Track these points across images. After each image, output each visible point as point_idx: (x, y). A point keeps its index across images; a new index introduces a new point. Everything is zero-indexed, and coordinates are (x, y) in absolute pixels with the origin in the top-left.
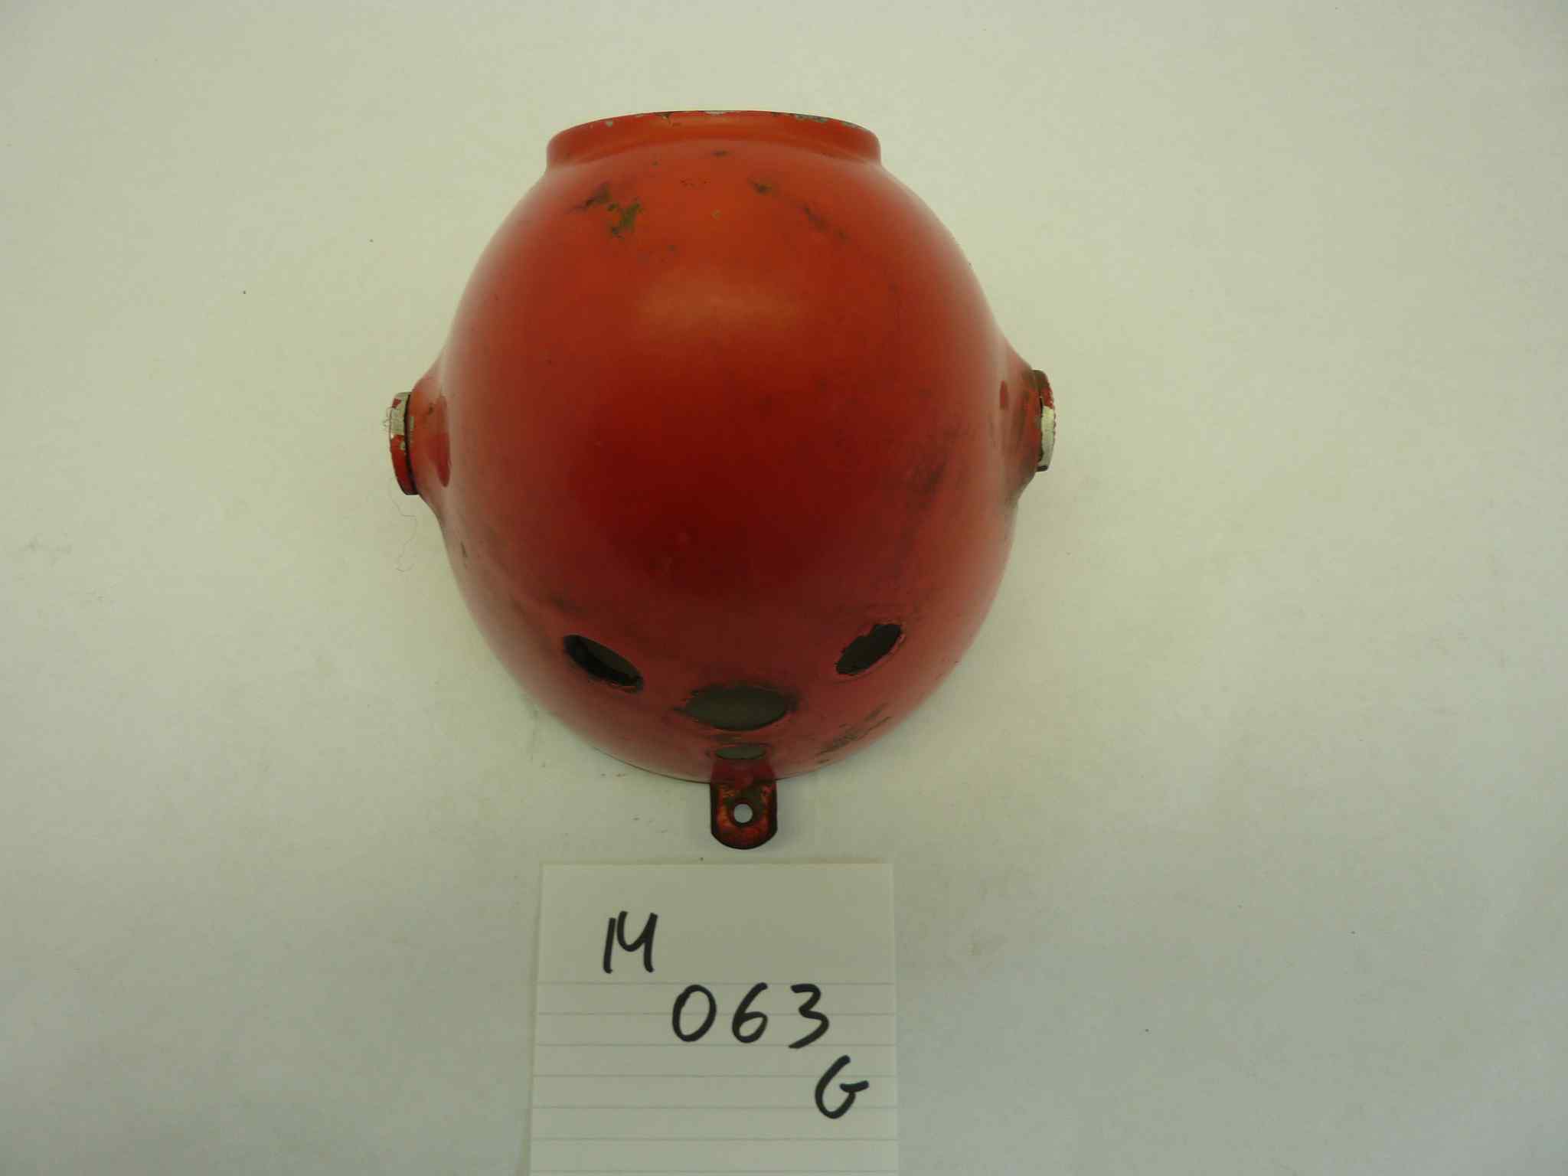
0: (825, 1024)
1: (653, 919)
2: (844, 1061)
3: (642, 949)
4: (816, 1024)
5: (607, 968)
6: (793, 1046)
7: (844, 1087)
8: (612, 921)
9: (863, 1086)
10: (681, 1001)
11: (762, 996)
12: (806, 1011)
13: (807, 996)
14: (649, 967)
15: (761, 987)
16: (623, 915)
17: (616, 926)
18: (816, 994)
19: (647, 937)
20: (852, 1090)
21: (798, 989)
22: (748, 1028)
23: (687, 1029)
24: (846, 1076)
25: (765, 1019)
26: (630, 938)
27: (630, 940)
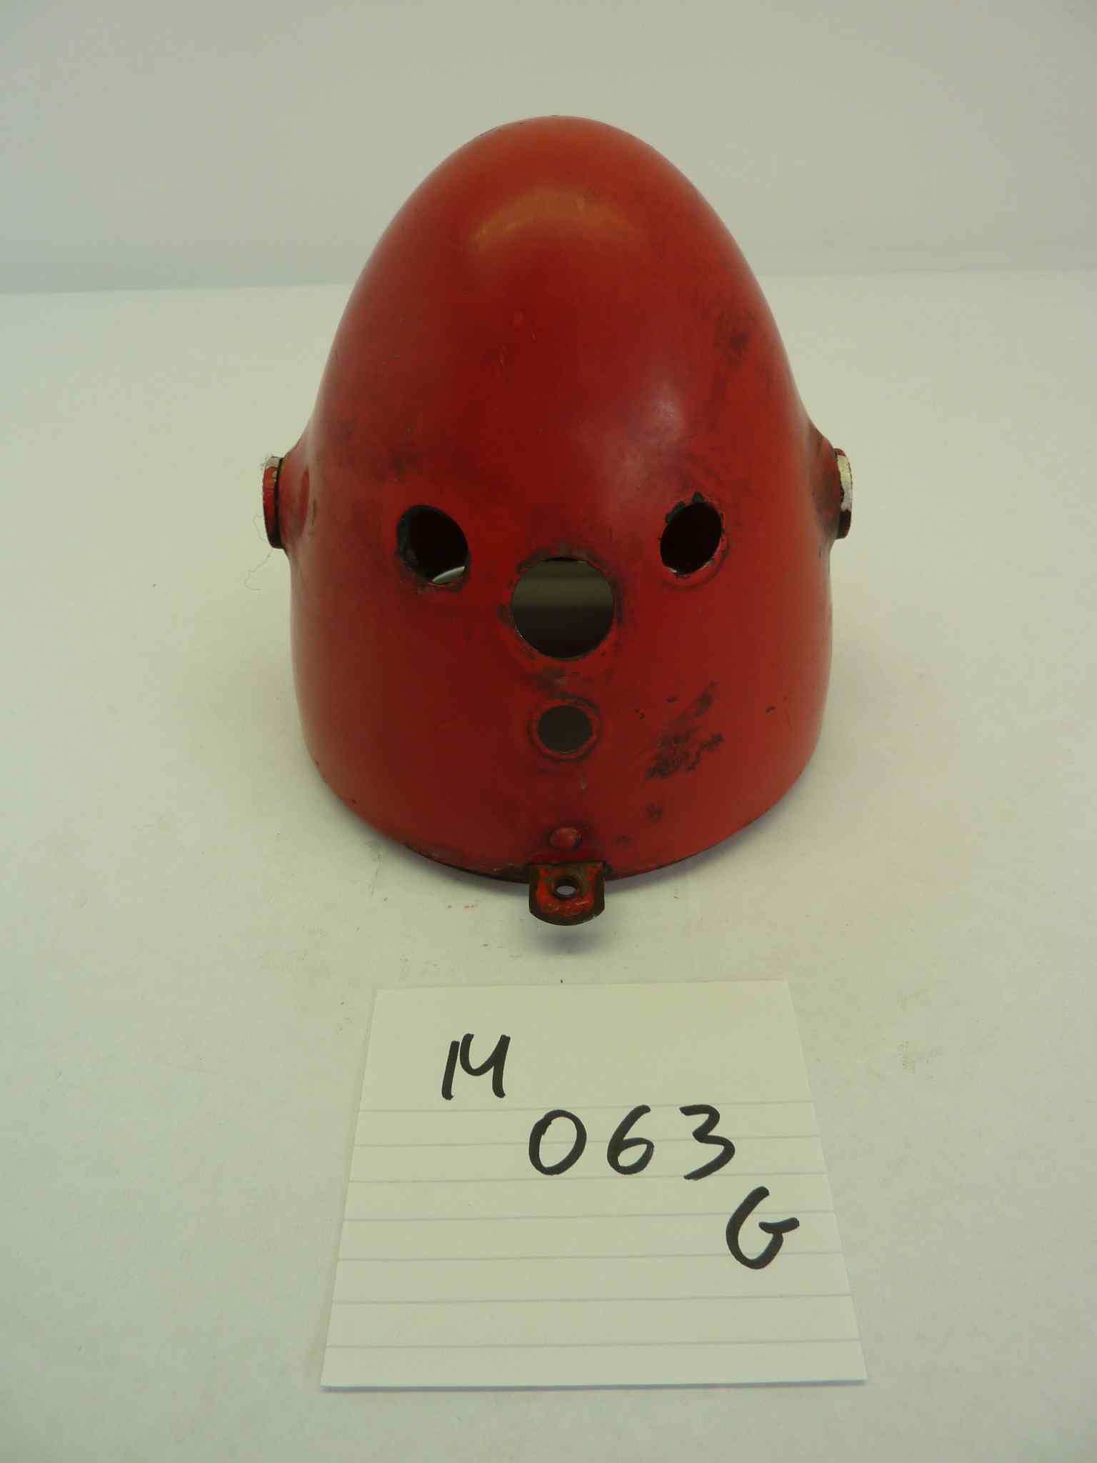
0: (729, 1151)
1: (504, 1041)
2: (761, 1194)
3: (490, 1073)
4: (718, 1150)
5: (447, 1093)
6: (688, 1177)
7: (765, 1227)
8: (454, 1045)
9: (792, 1224)
10: (540, 1129)
11: (644, 1118)
12: (702, 1135)
13: (702, 1119)
14: (499, 1091)
15: (643, 1110)
16: (468, 1038)
17: (459, 1051)
18: (714, 1117)
19: (497, 1060)
20: (778, 1230)
21: (688, 1111)
22: (629, 1157)
23: (548, 1160)
24: (767, 1211)
25: (650, 1146)
26: (476, 1060)
27: (475, 1062)
